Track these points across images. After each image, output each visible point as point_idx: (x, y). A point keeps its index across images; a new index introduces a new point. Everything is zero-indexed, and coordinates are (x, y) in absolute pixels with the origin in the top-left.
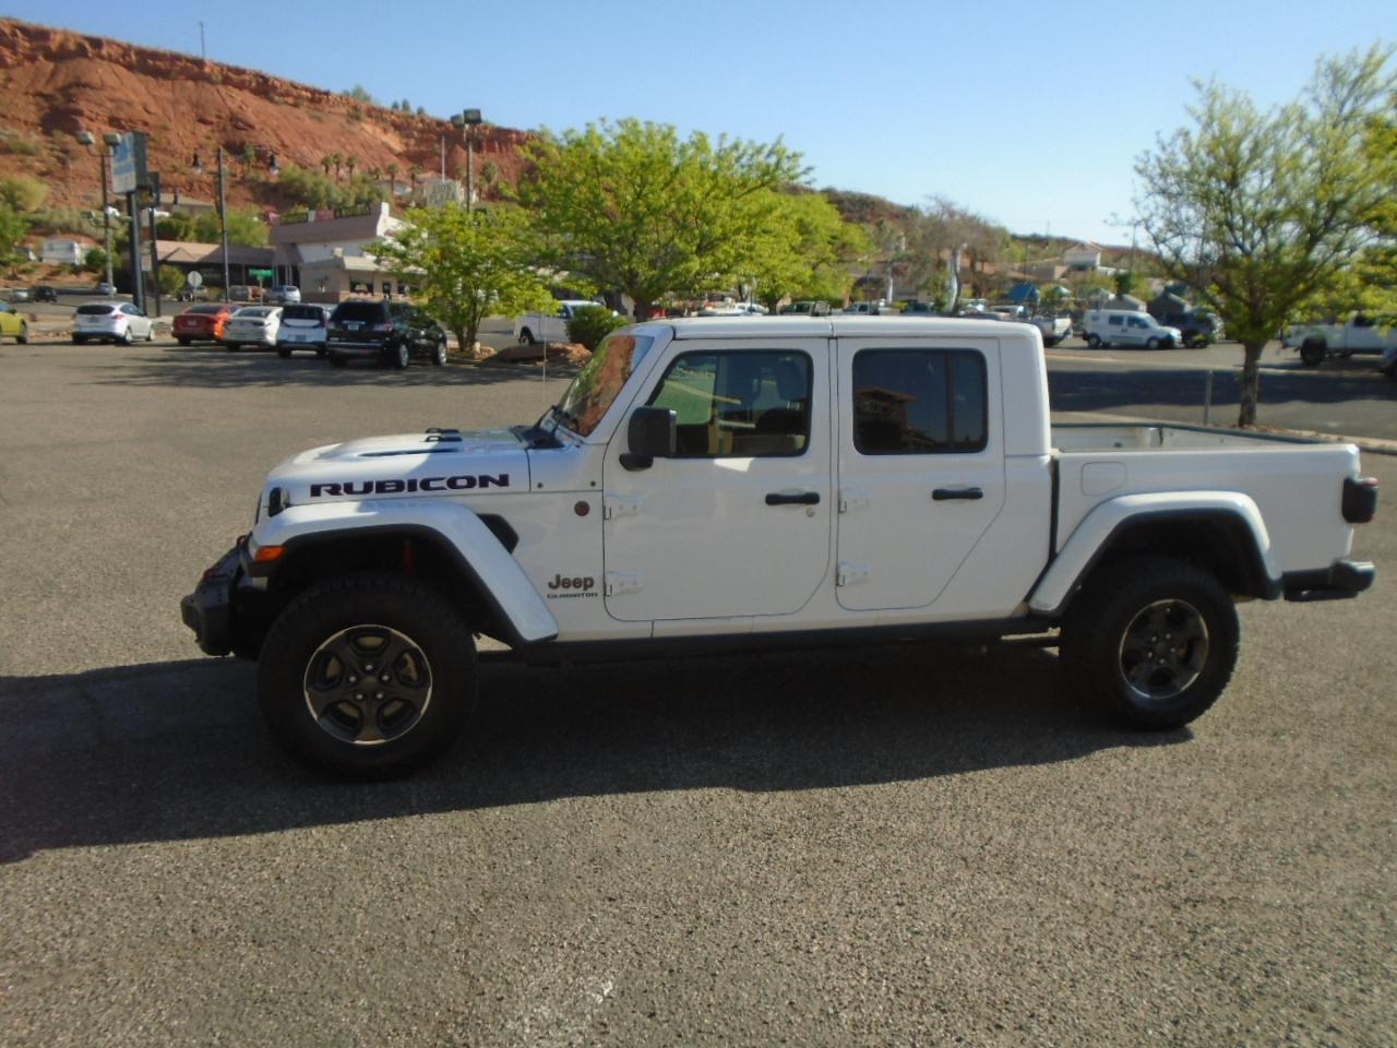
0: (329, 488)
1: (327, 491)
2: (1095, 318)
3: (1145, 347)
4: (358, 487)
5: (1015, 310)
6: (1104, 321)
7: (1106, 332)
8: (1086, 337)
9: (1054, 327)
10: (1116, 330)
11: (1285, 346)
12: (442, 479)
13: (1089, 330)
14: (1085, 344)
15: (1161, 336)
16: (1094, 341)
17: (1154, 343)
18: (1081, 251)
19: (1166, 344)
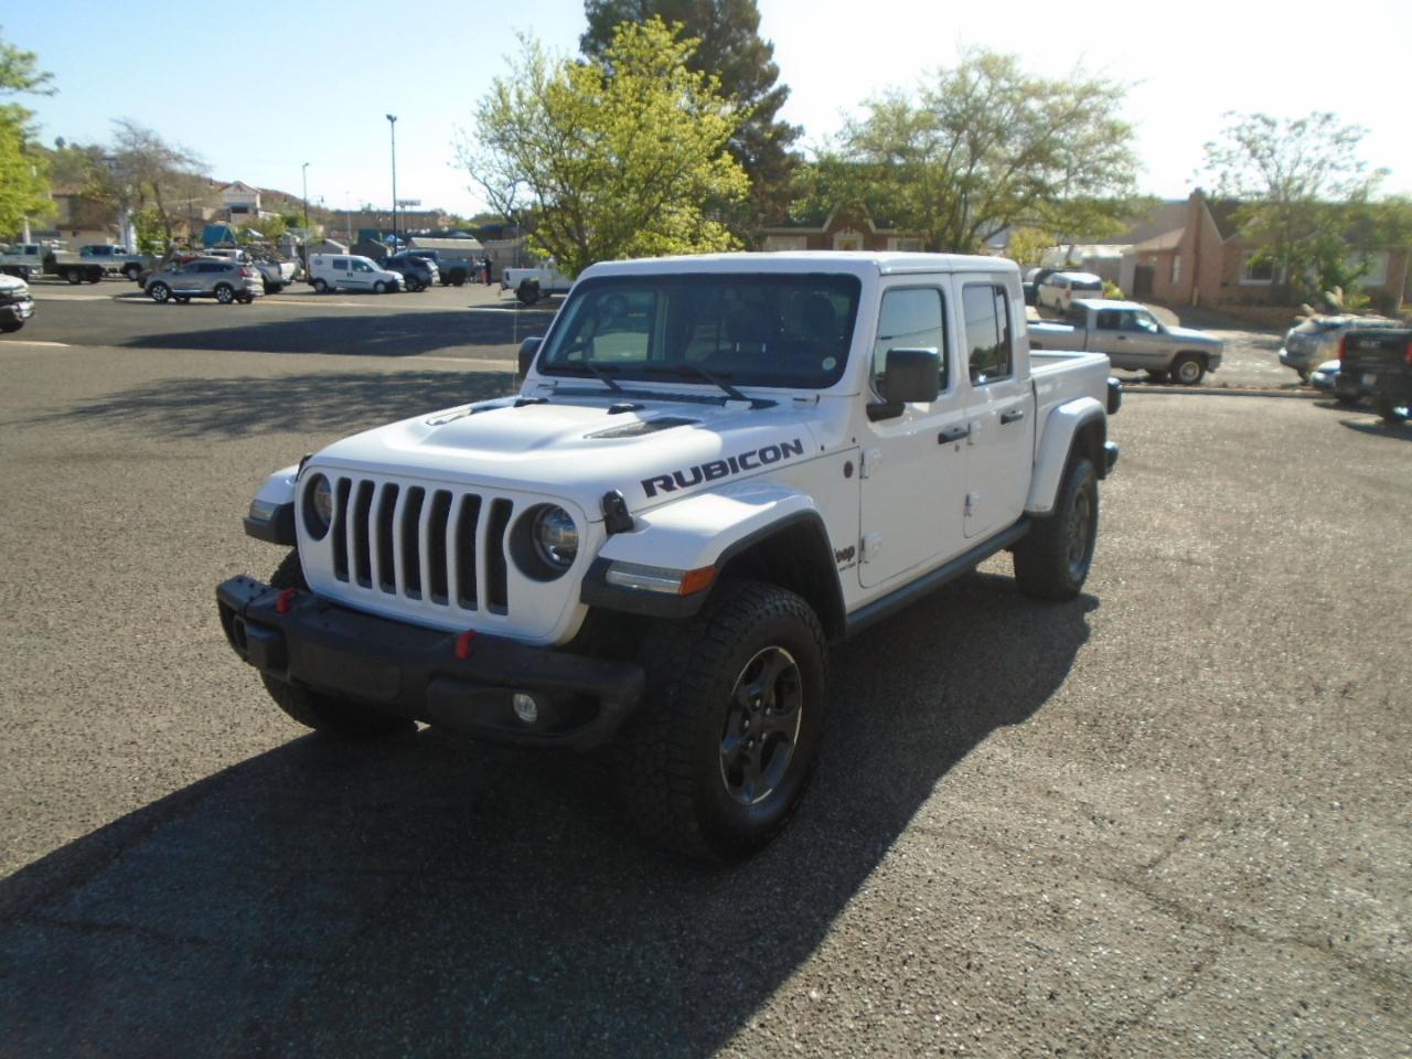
0: (661, 482)
1: (661, 486)
2: (319, 262)
3: (373, 291)
4: (689, 477)
5: (235, 253)
6: (328, 265)
7: (332, 276)
8: (312, 282)
9: (280, 272)
10: (341, 274)
11: (506, 287)
12: (754, 453)
13: (315, 274)
14: (312, 289)
15: (386, 280)
16: (321, 286)
17: (381, 287)
18: (238, 192)
19: (392, 287)
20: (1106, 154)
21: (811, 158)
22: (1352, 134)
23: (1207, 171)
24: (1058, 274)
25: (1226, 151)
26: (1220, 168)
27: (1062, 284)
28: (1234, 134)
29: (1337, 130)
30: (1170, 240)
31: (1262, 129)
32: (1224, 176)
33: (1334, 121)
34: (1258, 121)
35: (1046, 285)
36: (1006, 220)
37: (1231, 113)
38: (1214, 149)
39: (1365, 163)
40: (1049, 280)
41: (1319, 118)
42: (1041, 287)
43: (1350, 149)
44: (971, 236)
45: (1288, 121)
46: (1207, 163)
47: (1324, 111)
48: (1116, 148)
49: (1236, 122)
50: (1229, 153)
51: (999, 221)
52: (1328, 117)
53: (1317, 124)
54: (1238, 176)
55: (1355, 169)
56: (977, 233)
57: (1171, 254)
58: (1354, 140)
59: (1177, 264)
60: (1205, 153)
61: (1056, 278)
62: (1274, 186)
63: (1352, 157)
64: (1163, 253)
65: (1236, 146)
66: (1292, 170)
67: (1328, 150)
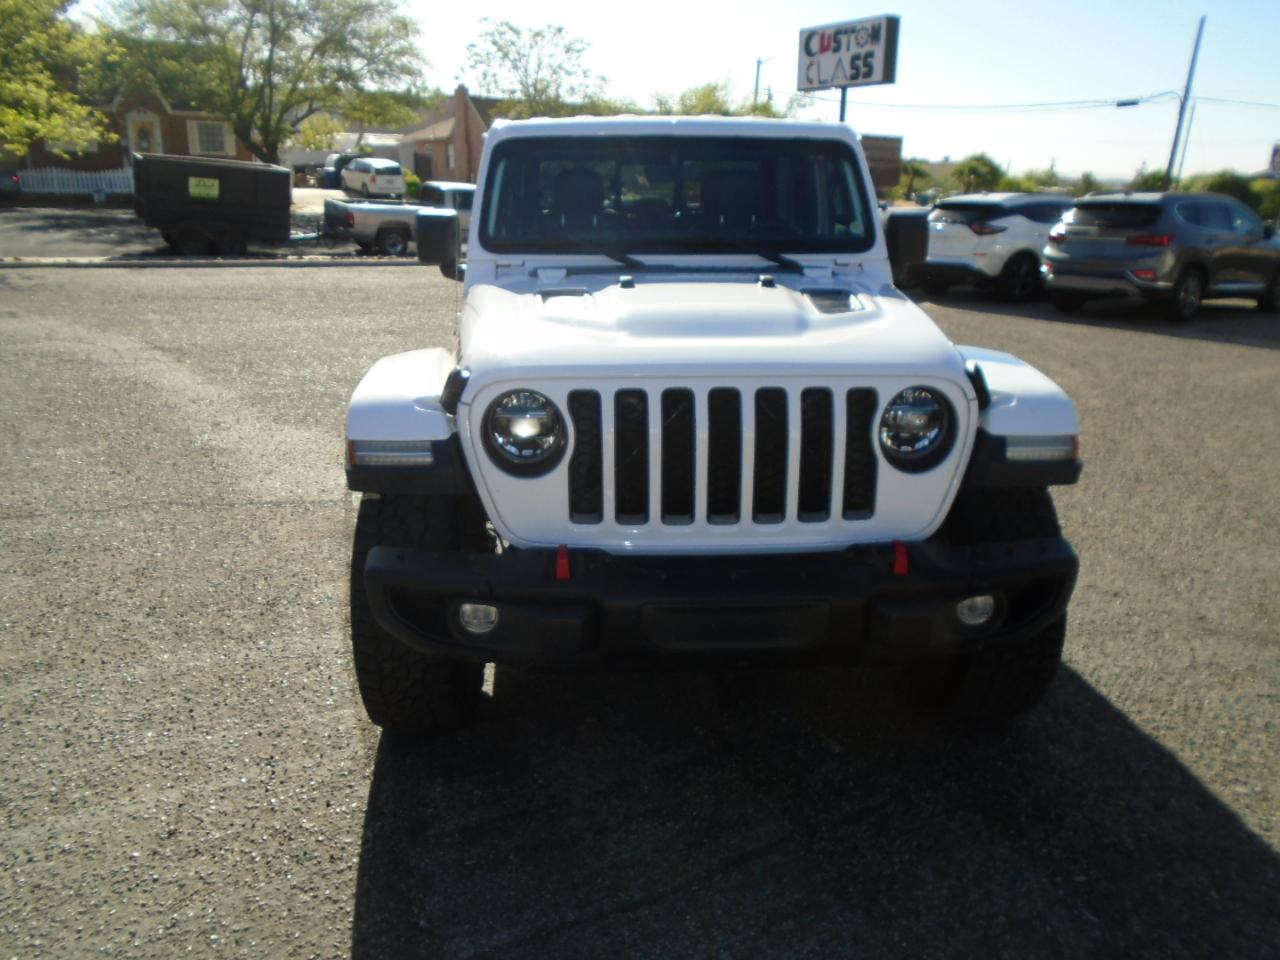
20: (394, 47)
21: (91, 29)
22: (577, 46)
23: (471, 70)
24: (359, 159)
25: (485, 52)
26: (482, 68)
27: (366, 169)
28: (490, 38)
29: (567, 41)
30: (443, 130)
31: (510, 35)
32: (485, 75)
33: (563, 34)
34: (504, 28)
35: (350, 170)
36: (310, 106)
37: (486, 19)
38: (475, 50)
39: (588, 70)
40: (352, 166)
41: (552, 30)
42: (344, 172)
43: (578, 58)
44: (280, 120)
45: (530, 30)
46: (472, 63)
47: (557, 25)
48: (404, 43)
49: (491, 28)
50: (488, 54)
51: (305, 107)
52: (560, 30)
53: (552, 35)
54: (494, 75)
55: (582, 75)
56: (285, 117)
57: (446, 142)
58: (578, 51)
59: (451, 151)
60: (468, 54)
61: (357, 163)
62: (525, 87)
63: (579, 66)
64: (437, 142)
65: (493, 49)
66: (537, 73)
67: (560, 58)
